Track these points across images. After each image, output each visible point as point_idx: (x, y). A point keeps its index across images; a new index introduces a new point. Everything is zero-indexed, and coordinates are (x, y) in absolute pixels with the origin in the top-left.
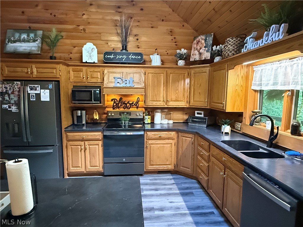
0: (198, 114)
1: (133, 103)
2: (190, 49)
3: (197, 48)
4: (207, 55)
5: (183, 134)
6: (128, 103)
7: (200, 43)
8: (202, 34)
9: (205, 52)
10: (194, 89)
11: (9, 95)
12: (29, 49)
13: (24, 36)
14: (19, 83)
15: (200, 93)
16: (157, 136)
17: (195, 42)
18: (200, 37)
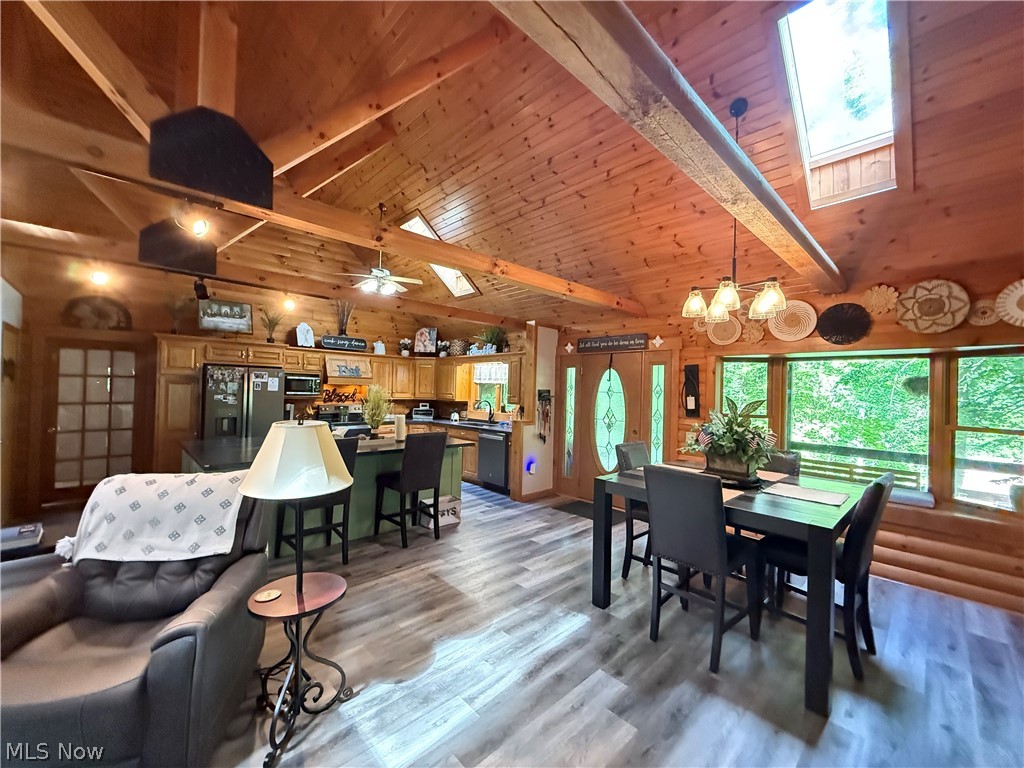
0: (423, 406)
1: (348, 395)
2: (413, 338)
3: (421, 340)
4: (432, 349)
6: (343, 395)
7: (423, 335)
8: (426, 327)
9: (430, 345)
10: (419, 380)
11: (226, 384)
12: (235, 326)
13: (225, 309)
14: (242, 369)
15: (426, 385)
16: (388, 430)
17: (418, 333)
18: (424, 330)
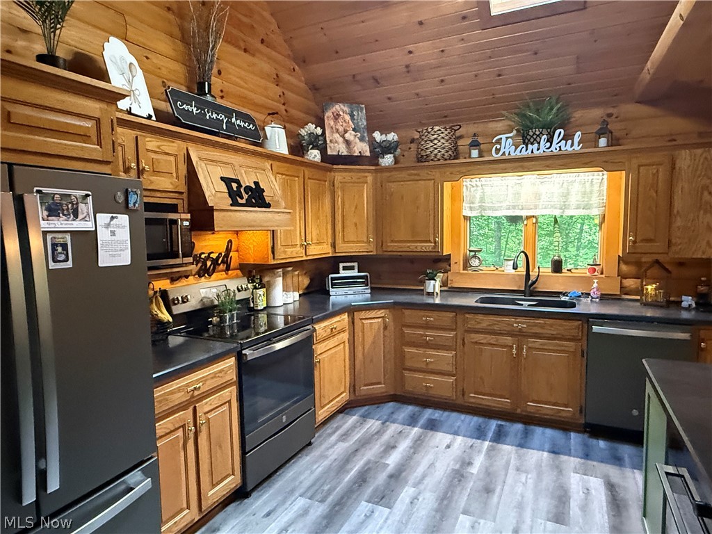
0: (345, 268)
1: (218, 257)
3: (337, 131)
4: (362, 148)
5: (363, 314)
6: (208, 257)
7: (340, 120)
9: (357, 140)
10: (343, 216)
15: (356, 224)
16: (328, 332)
17: (329, 114)
18: (338, 107)
